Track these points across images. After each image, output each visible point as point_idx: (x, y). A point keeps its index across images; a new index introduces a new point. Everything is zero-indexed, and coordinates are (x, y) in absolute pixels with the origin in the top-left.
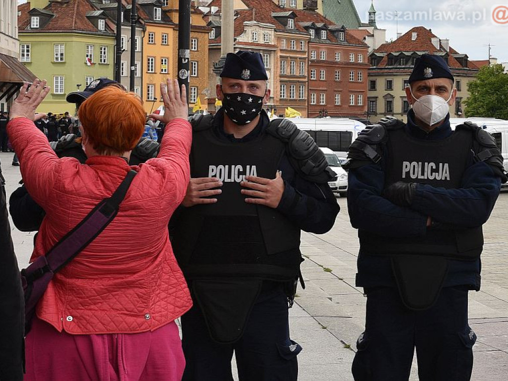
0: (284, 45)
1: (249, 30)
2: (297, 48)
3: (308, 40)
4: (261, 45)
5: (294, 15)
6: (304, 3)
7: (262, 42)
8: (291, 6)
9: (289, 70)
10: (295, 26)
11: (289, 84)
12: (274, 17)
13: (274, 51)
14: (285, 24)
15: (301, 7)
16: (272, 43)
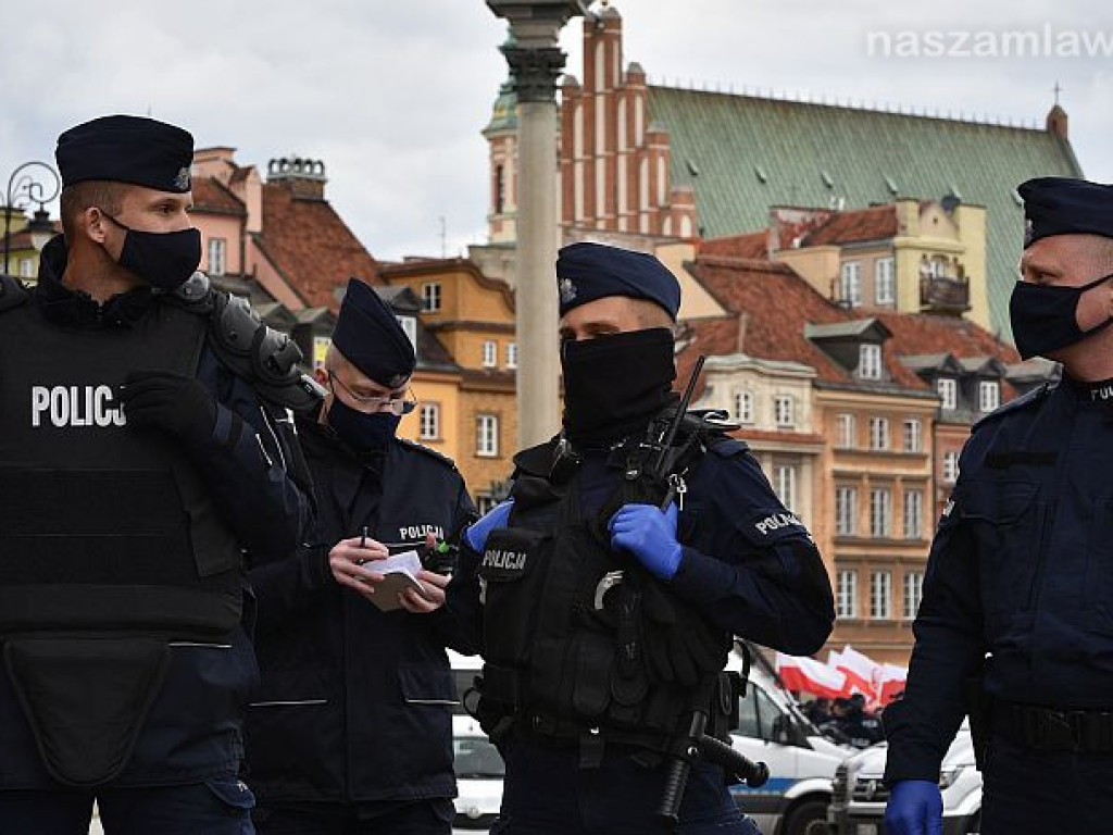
0: (847, 434)
1: (722, 387)
2: (894, 443)
3: (931, 415)
4: (767, 437)
5: (880, 332)
6: (922, 289)
7: (768, 424)
8: (879, 301)
9: (866, 520)
10: (886, 366)
11: (868, 569)
12: (816, 340)
13: (813, 456)
14: (851, 363)
15: (911, 304)
16: (805, 429)
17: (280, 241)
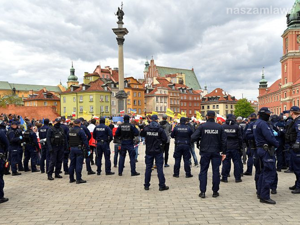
0: (171, 95)
1: (159, 90)
2: (176, 95)
3: (179, 93)
4: (163, 95)
5: (174, 85)
6: (179, 81)
7: (163, 93)
8: (175, 82)
9: (173, 103)
10: (175, 88)
11: (173, 107)
12: (169, 86)
13: (168, 97)
14: (172, 88)
15: (178, 83)
16: (167, 94)
17: (114, 76)
